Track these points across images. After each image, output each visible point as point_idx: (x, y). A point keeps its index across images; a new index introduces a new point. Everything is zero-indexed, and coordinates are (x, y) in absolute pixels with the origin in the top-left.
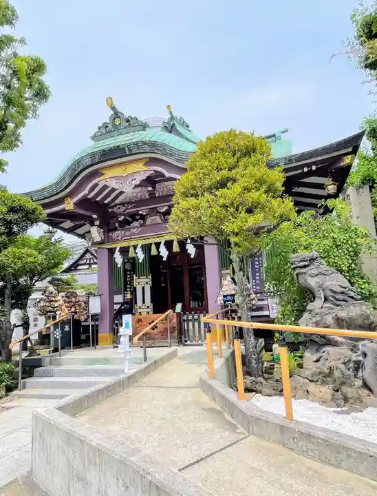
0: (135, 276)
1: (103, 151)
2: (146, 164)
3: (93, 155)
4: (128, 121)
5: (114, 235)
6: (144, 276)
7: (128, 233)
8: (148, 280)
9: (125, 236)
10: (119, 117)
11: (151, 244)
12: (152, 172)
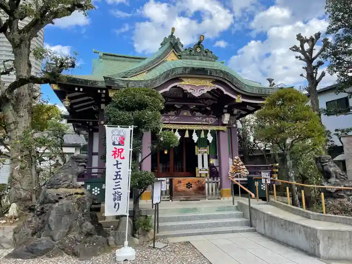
1: (193, 68)
2: (213, 83)
3: (185, 68)
4: (206, 52)
7: (167, 119)
10: (200, 48)
11: (185, 130)
12: (216, 88)
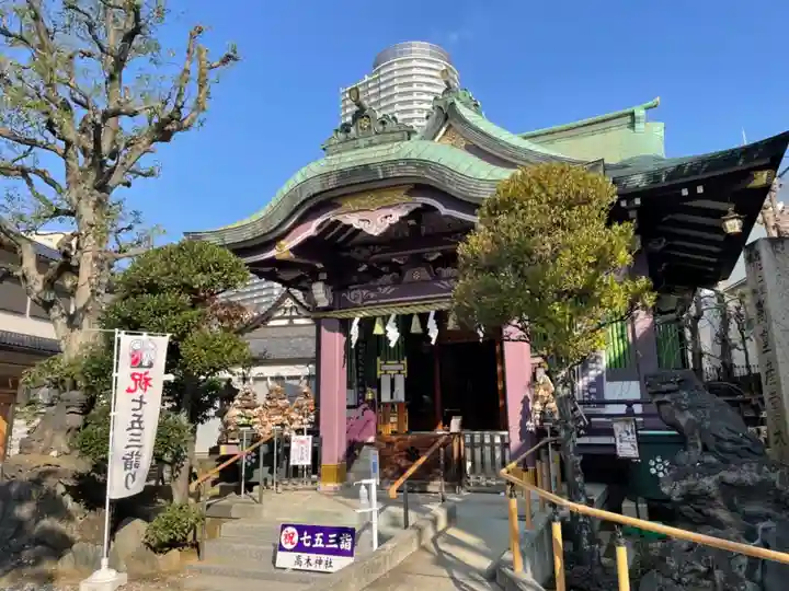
0: (378, 359)
1: (342, 170)
2: (410, 193)
3: (325, 177)
4: (383, 123)
5: (351, 296)
6: (395, 360)
7: (372, 295)
8: (401, 367)
9: (369, 298)
10: (368, 117)
11: (411, 315)
12: (420, 206)
